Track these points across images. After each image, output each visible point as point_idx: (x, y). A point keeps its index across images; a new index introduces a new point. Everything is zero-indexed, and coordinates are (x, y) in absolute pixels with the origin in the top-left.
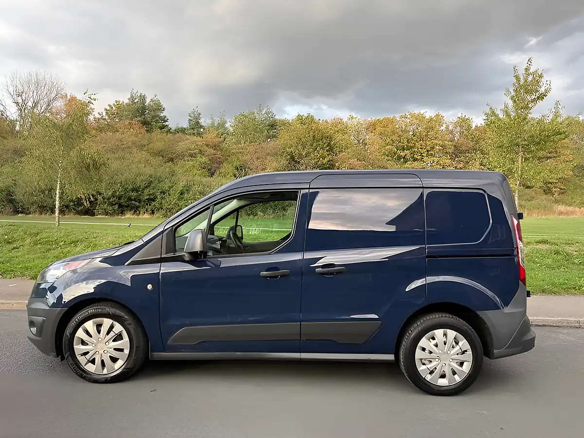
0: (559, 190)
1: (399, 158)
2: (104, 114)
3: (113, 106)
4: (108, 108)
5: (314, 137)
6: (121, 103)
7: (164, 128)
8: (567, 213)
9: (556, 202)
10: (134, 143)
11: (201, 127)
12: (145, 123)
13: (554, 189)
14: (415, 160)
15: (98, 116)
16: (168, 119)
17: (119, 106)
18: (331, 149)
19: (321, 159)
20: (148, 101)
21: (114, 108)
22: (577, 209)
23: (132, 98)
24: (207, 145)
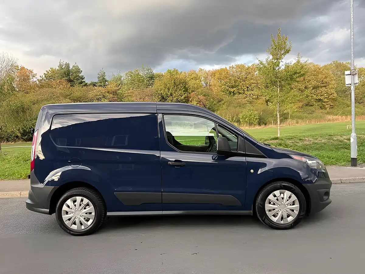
0: (329, 106)
1: (230, 93)
2: (44, 77)
3: (49, 71)
4: (46, 73)
5: (175, 83)
6: (54, 69)
7: (82, 83)
8: (333, 120)
9: (328, 113)
10: (61, 94)
11: (106, 81)
12: (70, 81)
13: (327, 106)
14: (240, 93)
15: (40, 78)
16: (84, 77)
17: (53, 71)
18: (186, 90)
19: (180, 96)
20: (71, 67)
21: (50, 73)
22: (340, 117)
23: (61, 66)
24: (108, 92)
